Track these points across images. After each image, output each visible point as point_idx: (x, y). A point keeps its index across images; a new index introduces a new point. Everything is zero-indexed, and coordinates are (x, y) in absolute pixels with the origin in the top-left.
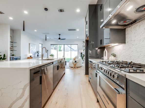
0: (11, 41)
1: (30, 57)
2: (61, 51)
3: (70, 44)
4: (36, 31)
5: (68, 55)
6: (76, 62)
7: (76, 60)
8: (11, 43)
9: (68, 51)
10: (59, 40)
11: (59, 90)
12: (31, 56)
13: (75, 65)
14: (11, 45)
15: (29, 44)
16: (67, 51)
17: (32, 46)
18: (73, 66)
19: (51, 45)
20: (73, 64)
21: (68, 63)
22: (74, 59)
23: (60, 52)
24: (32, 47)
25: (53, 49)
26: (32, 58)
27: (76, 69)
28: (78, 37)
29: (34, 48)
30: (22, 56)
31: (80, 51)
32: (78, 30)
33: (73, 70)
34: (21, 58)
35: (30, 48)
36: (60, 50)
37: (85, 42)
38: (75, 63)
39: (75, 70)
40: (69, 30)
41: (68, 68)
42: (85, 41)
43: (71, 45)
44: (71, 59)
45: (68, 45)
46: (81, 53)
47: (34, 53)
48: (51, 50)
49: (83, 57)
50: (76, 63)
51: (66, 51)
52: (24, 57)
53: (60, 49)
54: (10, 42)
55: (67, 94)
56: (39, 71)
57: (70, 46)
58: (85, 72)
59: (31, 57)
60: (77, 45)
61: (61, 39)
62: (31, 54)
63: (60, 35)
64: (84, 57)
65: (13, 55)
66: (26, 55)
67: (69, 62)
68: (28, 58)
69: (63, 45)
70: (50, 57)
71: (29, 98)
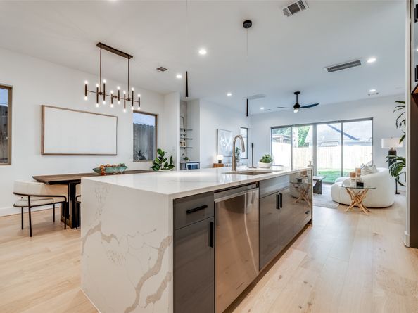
0: (182, 127)
1: (217, 163)
2: (307, 145)
3: (339, 122)
4: (229, 95)
5: (331, 158)
6: (360, 185)
7: (364, 178)
8: (183, 133)
9: (333, 144)
10: (296, 111)
11: (281, 277)
12: (220, 162)
13: (358, 196)
14: (183, 137)
15: (217, 130)
16: (328, 144)
17: (223, 135)
18: (347, 199)
19: (272, 128)
20: (349, 192)
21: (330, 186)
22: (353, 175)
23: (304, 148)
24: (224, 138)
25: (281, 140)
26: (222, 166)
27: (361, 215)
28: (373, 91)
29: (228, 141)
30: (203, 161)
31: (386, 145)
32: (372, 60)
33: (348, 216)
34: (201, 166)
35: (220, 141)
36: (303, 144)
37: (408, 105)
38: (357, 191)
39: (356, 215)
40: (331, 69)
41: (326, 206)
42: (407, 99)
43: (344, 124)
44: (342, 175)
45: (331, 125)
46: (392, 153)
47: (227, 152)
48: (273, 143)
49: (399, 168)
50: (362, 190)
51: (323, 144)
52: (207, 164)
53: (303, 140)
54: (181, 129)
55: (310, 304)
56: (206, 207)
57: (338, 126)
58: (407, 233)
59: (220, 164)
60: (372, 119)
61: (303, 107)
62: (220, 157)
63: (297, 93)
64: (406, 169)
65: (186, 159)
66: (211, 159)
67: (332, 183)
68: (215, 166)
69: (312, 127)
70: (261, 166)
71: (170, 280)
